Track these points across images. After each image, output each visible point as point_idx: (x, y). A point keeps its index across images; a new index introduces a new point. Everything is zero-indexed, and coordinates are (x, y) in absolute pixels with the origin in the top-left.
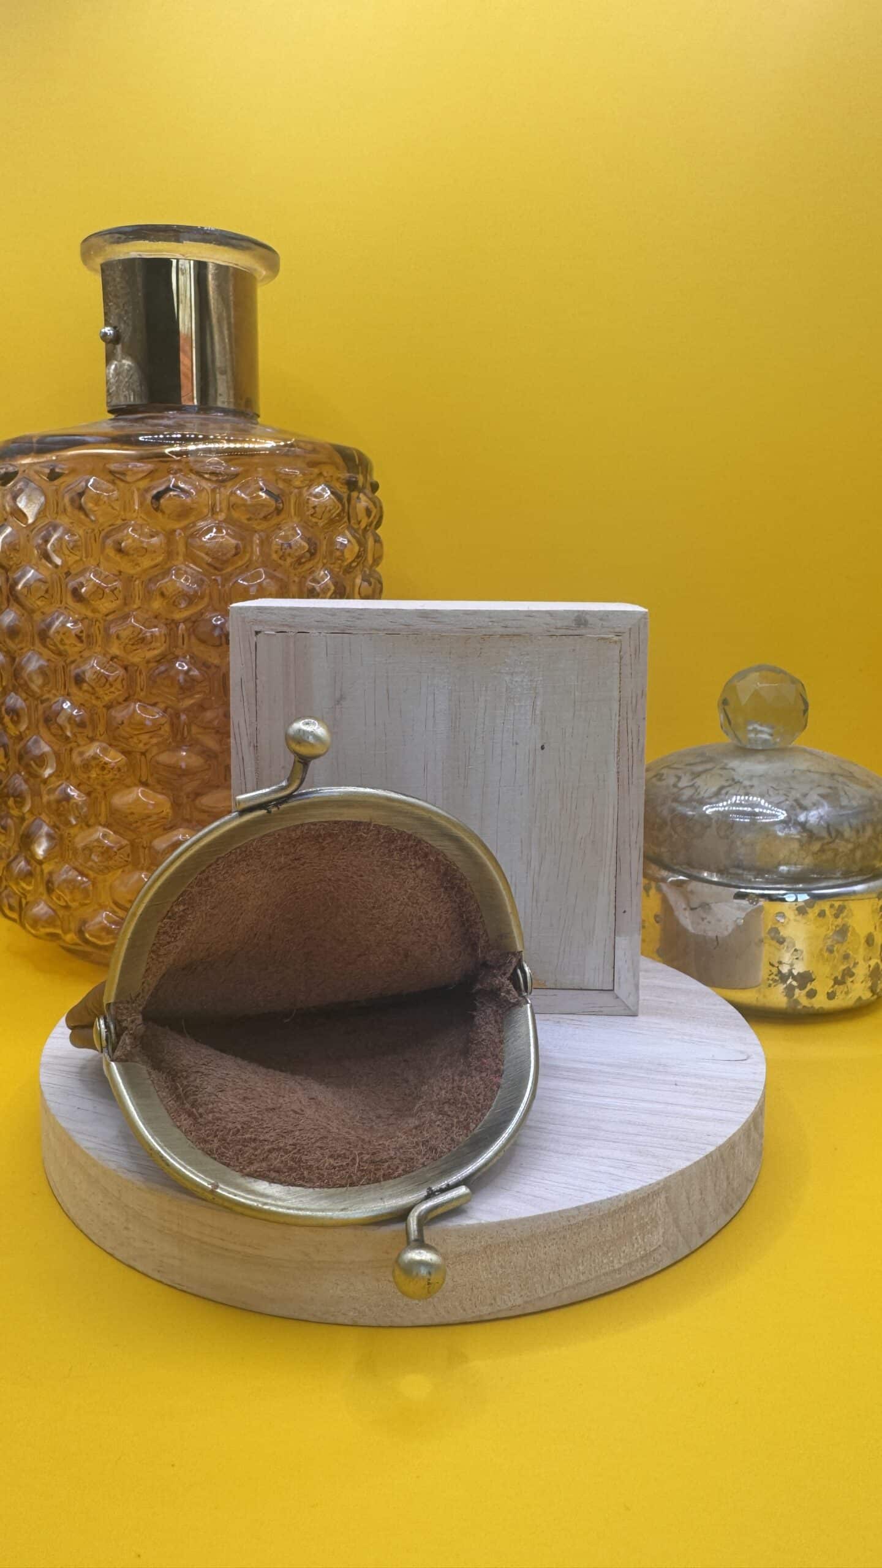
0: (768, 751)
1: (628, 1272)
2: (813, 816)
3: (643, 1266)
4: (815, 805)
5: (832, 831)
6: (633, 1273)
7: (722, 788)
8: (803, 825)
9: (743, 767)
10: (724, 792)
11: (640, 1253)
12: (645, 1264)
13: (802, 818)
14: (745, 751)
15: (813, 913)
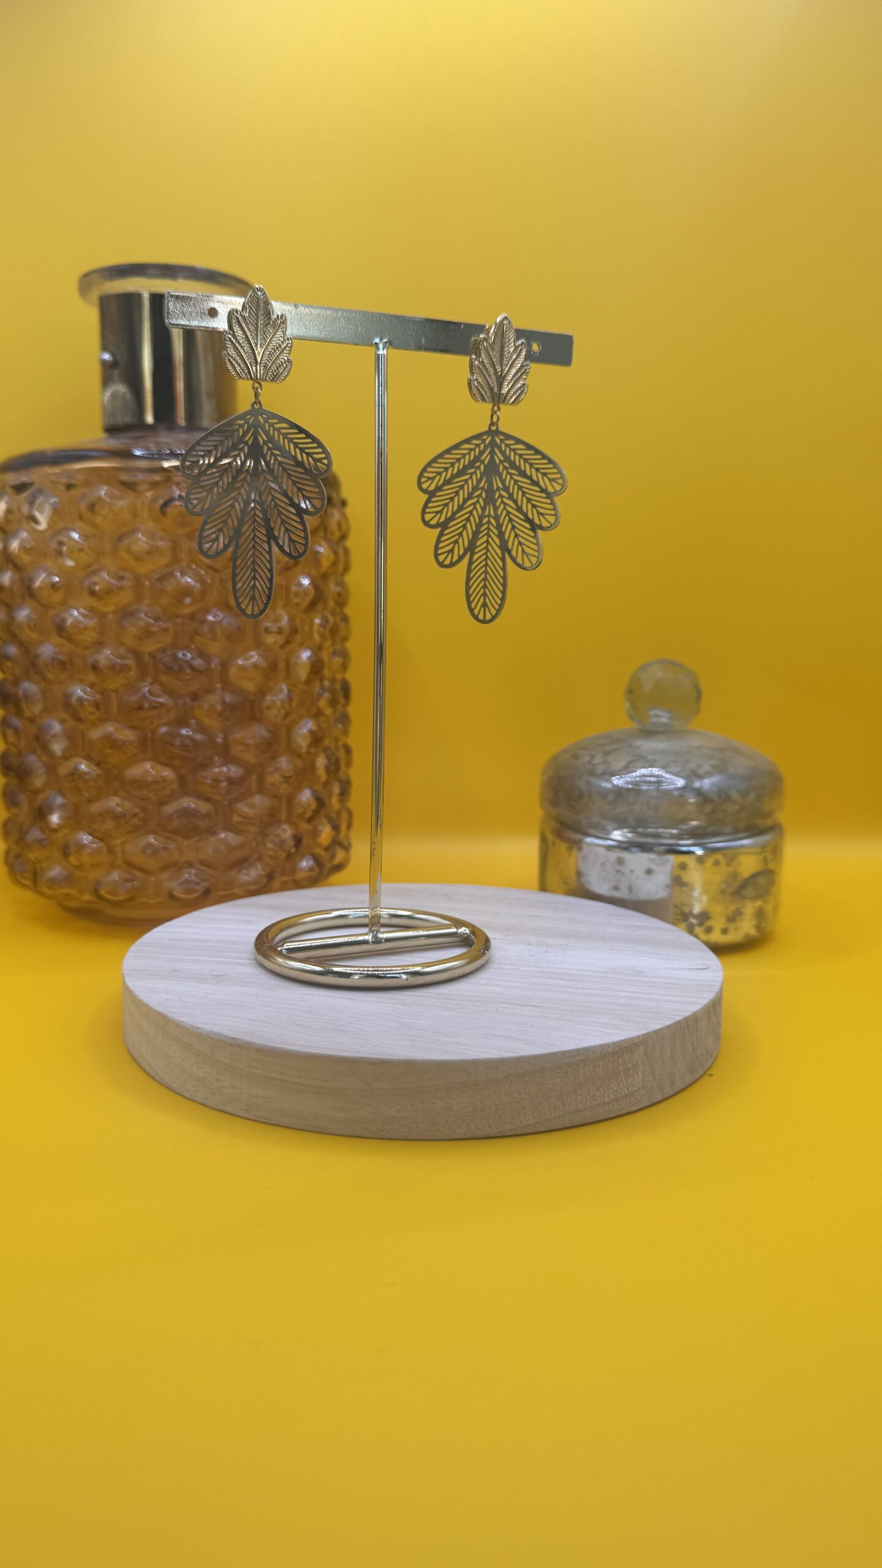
0: (665, 731)
1: (616, 1105)
2: (706, 784)
3: (626, 1102)
4: (709, 774)
5: (723, 795)
6: (619, 1107)
7: (630, 762)
8: (699, 792)
9: (647, 745)
10: (632, 765)
11: (624, 1091)
12: (628, 1102)
13: (697, 784)
14: (648, 733)
15: (710, 861)
